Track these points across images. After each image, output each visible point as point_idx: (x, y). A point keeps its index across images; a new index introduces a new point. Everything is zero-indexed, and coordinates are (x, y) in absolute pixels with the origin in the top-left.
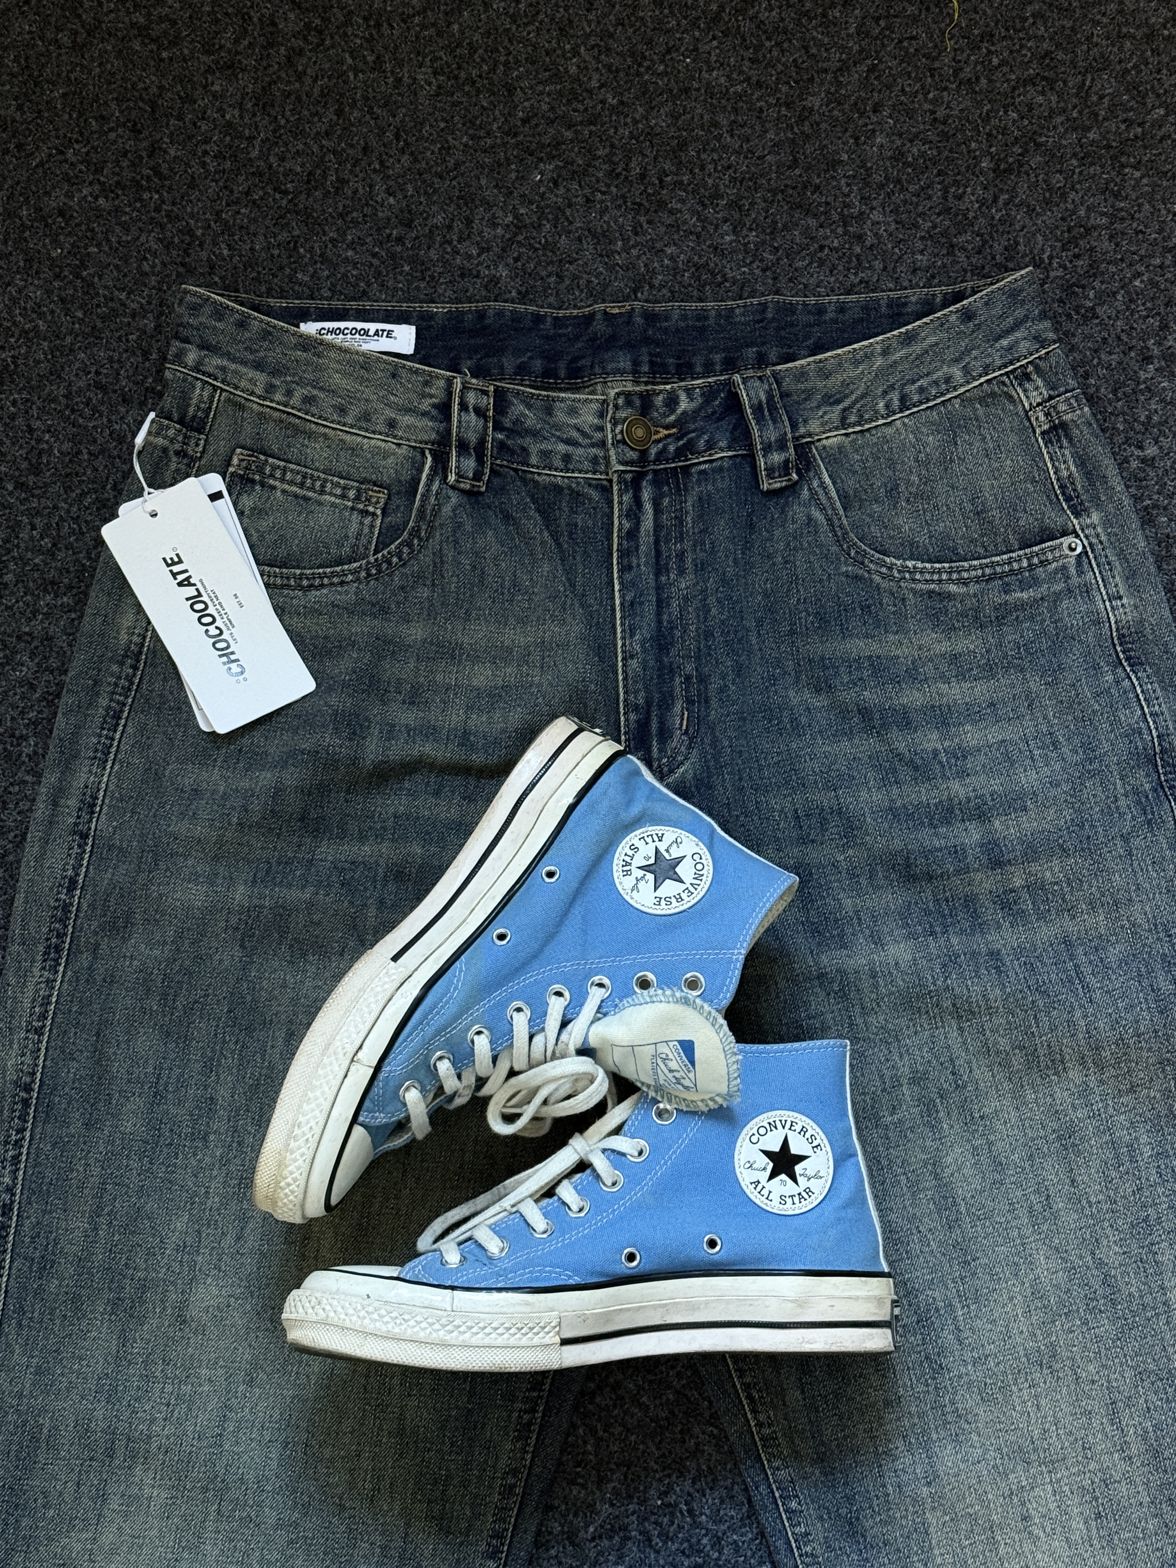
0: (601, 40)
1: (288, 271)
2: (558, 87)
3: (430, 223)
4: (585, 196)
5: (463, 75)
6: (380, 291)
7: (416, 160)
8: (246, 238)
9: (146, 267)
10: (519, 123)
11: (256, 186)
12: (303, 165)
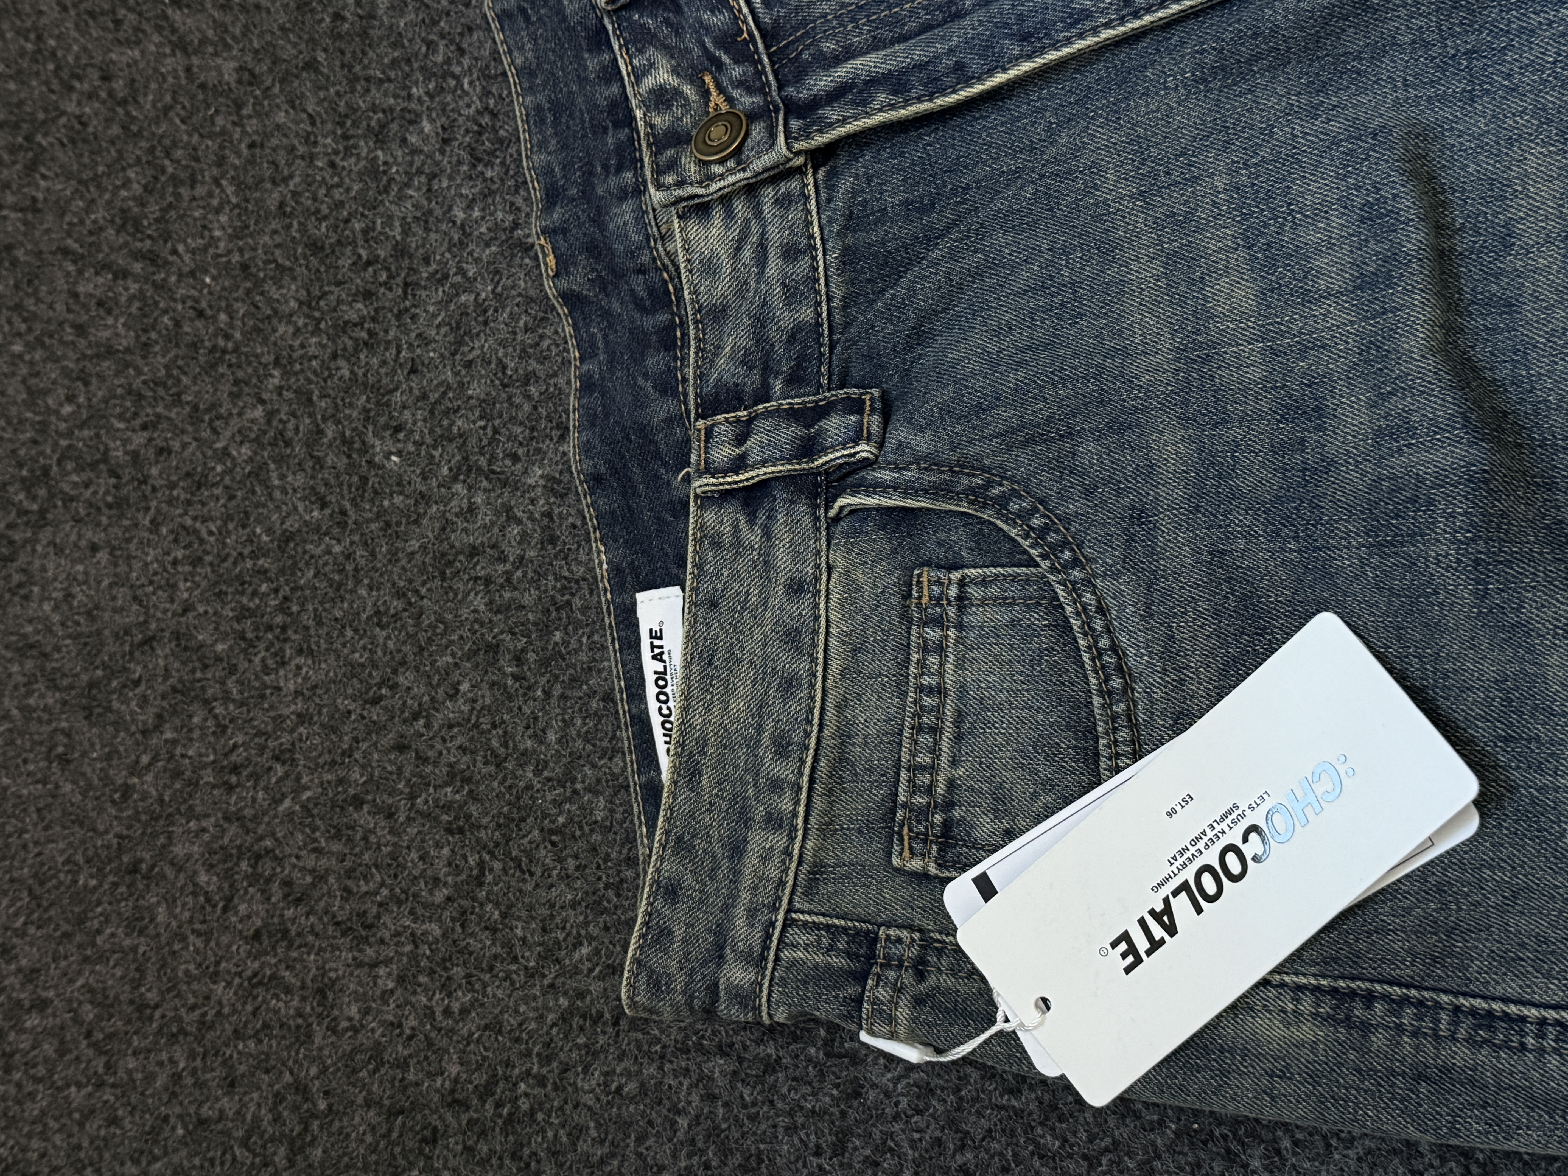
0: (203, 421)
1: (596, 838)
2: (272, 466)
3: (486, 616)
4: (407, 379)
5: (279, 619)
6: (599, 671)
7: (403, 663)
8: (558, 920)
9: (631, 1087)
10: (327, 512)
11: (481, 917)
12: (438, 846)
